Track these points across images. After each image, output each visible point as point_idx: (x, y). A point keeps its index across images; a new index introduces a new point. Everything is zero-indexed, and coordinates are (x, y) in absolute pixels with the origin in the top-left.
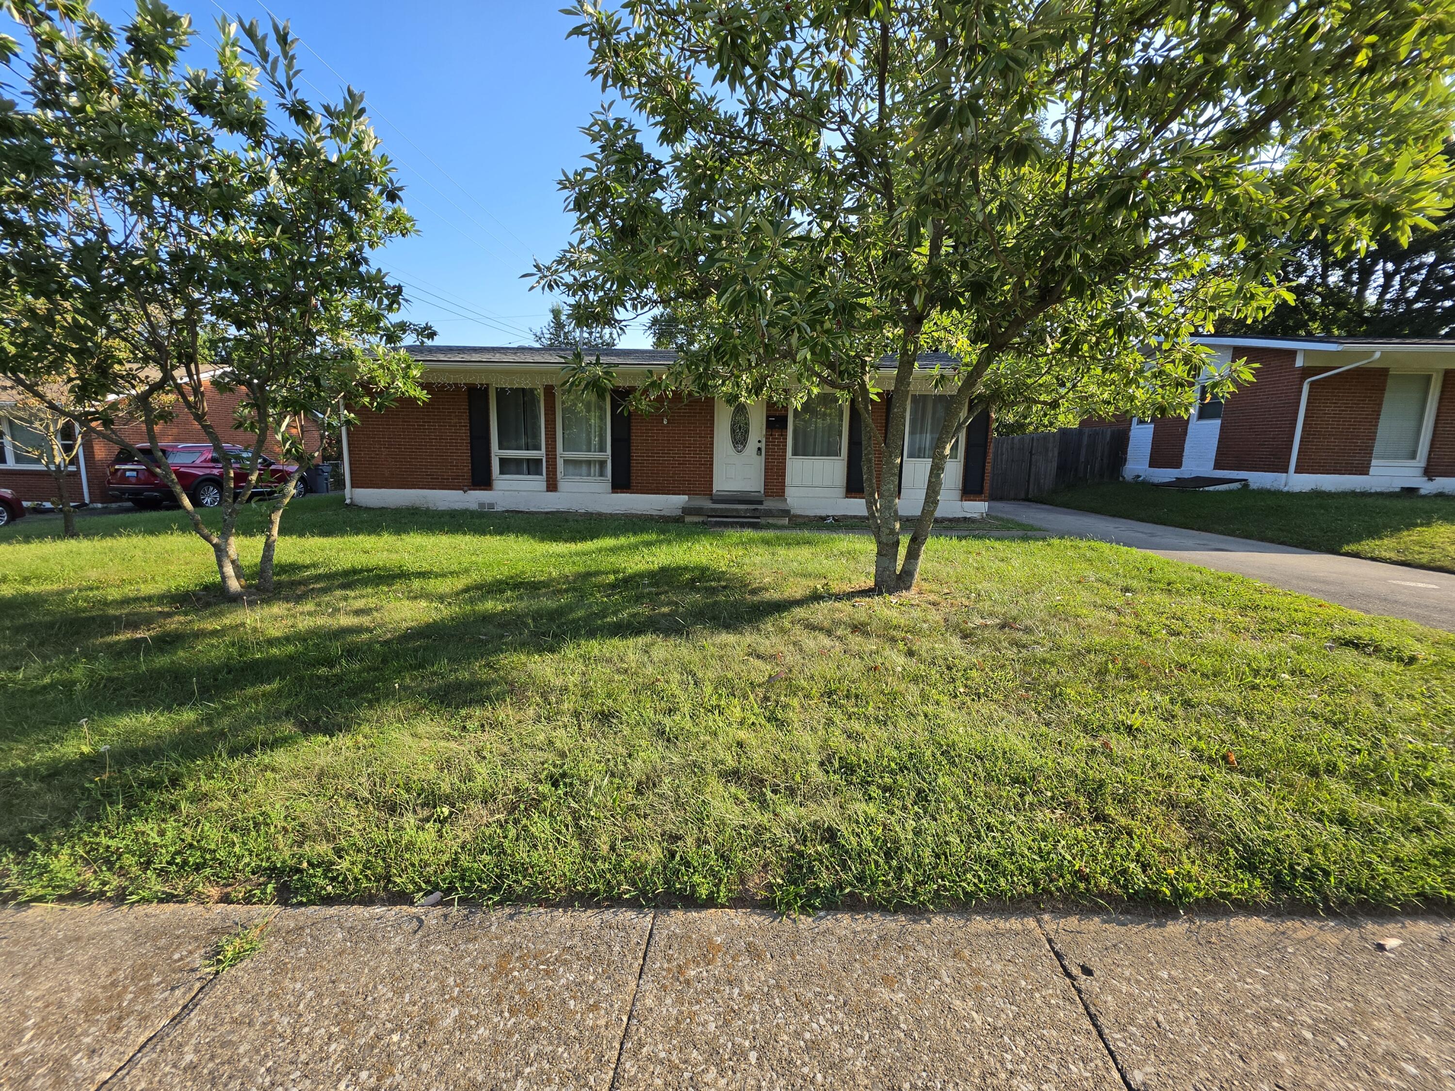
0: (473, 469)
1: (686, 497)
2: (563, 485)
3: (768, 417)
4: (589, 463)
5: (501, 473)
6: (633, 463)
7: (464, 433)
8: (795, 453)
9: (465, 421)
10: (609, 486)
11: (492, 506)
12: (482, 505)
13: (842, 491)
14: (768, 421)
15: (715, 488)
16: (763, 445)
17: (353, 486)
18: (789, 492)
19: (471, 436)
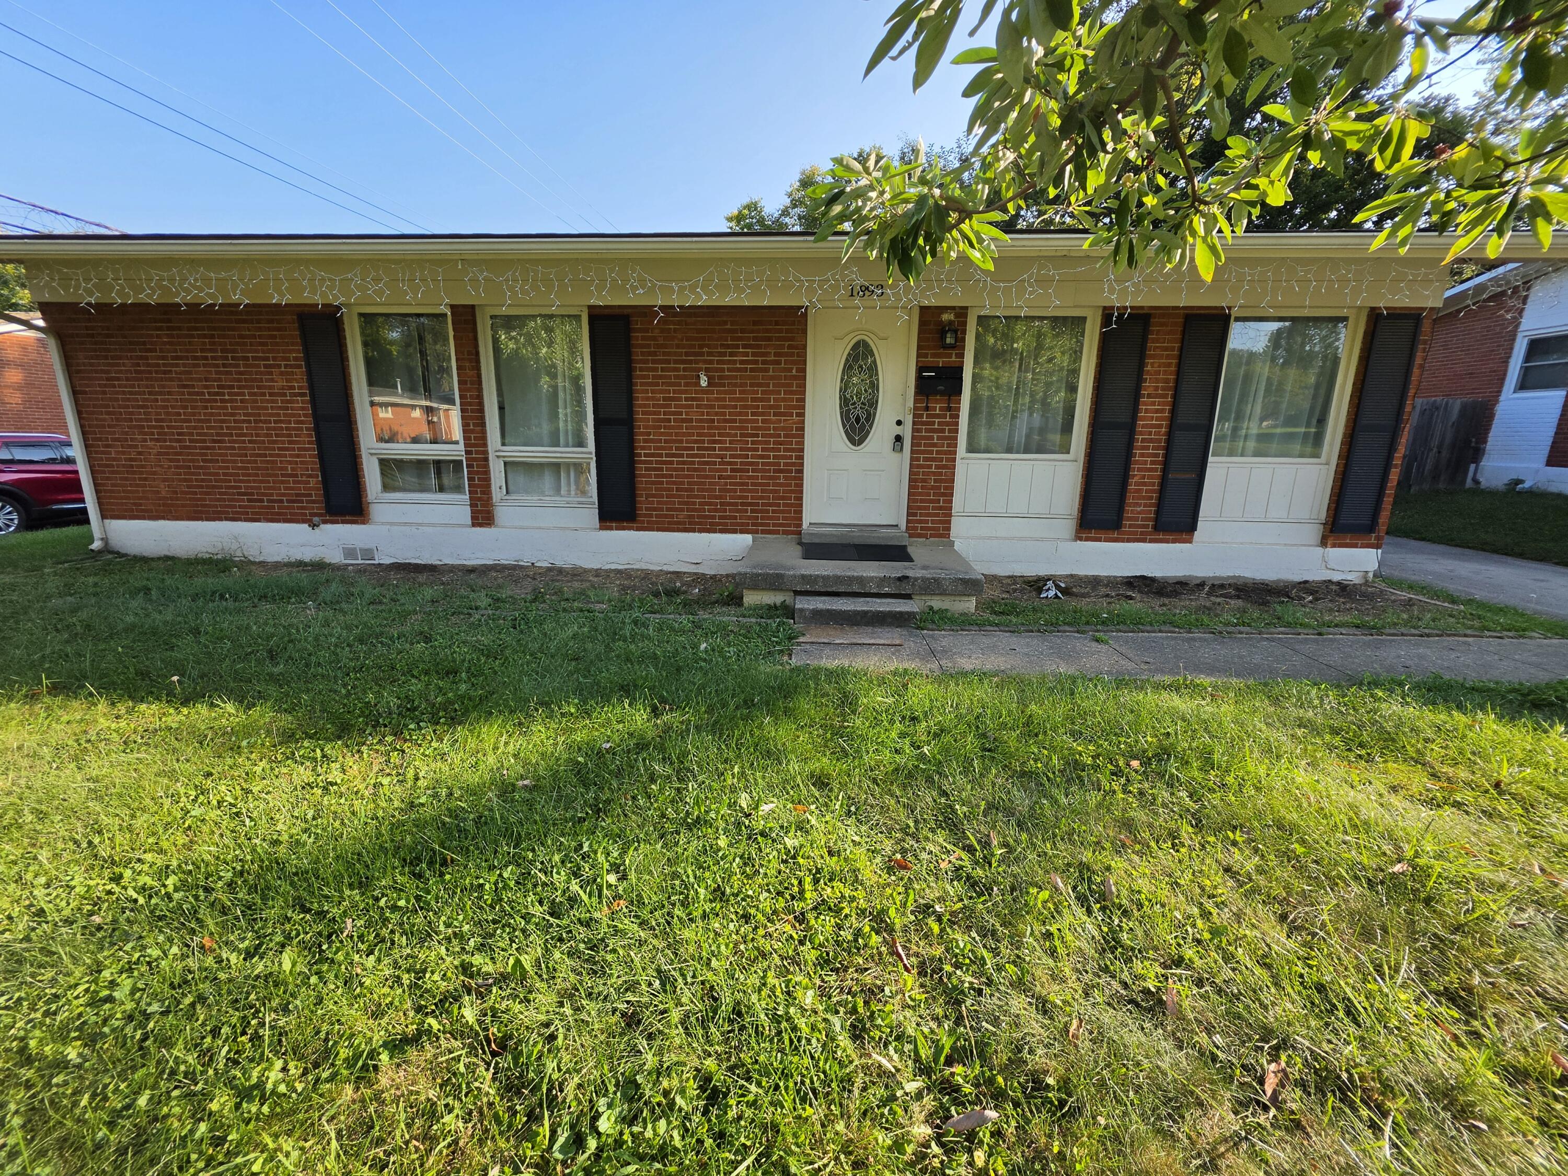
0: (325, 482)
1: (746, 539)
2: (504, 511)
3: (920, 369)
4: (556, 467)
5: (386, 488)
6: (641, 469)
7: (301, 406)
8: (972, 448)
9: (300, 382)
10: (592, 514)
11: (368, 553)
12: (350, 552)
13: (1068, 526)
14: (920, 378)
15: (808, 518)
16: (907, 432)
17: (105, 514)
18: (959, 527)
19: (315, 415)
